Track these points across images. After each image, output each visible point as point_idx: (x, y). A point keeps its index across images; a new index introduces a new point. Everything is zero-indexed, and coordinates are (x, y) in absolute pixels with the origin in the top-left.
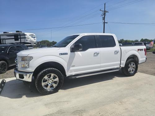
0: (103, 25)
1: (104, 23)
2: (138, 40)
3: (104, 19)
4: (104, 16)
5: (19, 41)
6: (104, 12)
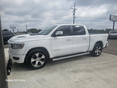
1: (74, 17)
2: (104, 30)
3: (74, 14)
4: (74, 12)
6: (74, 10)
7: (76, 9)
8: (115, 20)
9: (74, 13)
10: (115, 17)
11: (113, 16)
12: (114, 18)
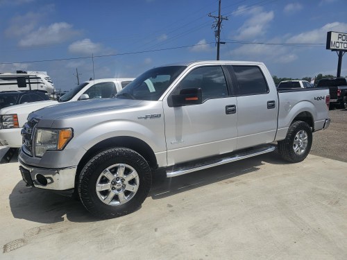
0: (217, 48)
3: (218, 33)
5: (27, 88)
6: (217, 19)
7: (223, 19)
8: (343, 48)
9: (219, 30)
10: (344, 37)
11: (338, 34)
12: (340, 40)
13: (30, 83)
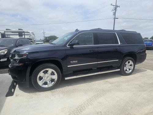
5: (23, 37)
6: (115, 7)
7: (118, 7)
9: (115, 12)
13: (24, 35)
